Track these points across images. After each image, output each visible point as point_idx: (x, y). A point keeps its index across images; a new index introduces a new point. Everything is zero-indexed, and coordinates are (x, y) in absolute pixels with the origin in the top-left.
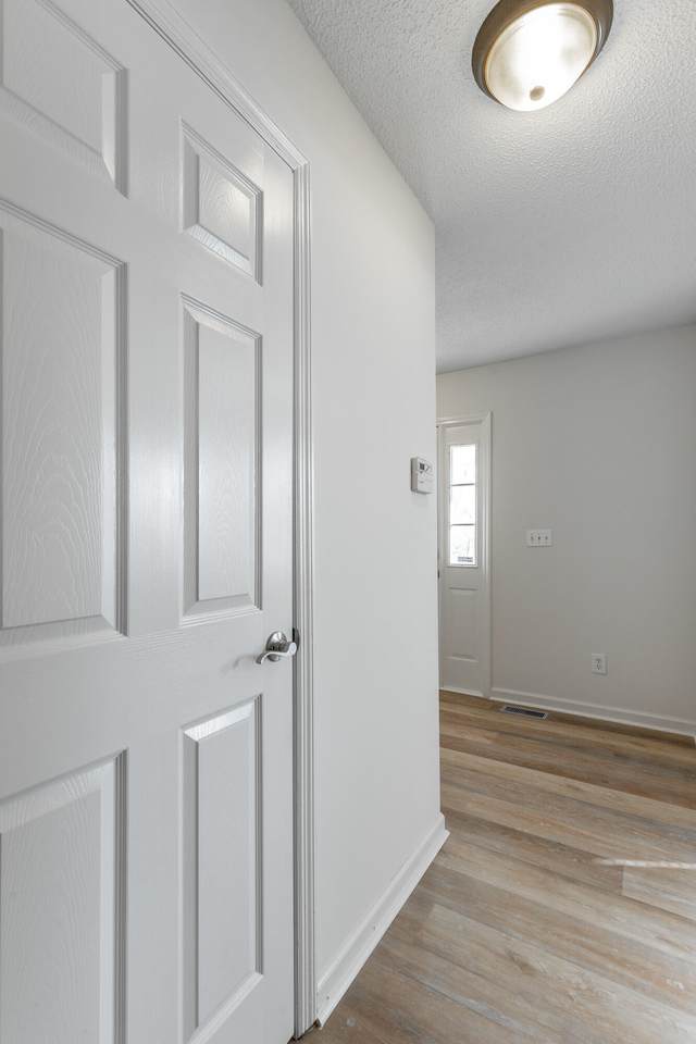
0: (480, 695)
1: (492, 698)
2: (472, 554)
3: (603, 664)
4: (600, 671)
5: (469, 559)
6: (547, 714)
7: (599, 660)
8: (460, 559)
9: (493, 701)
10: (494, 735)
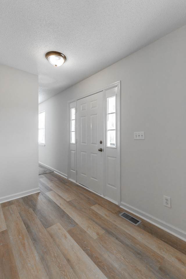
0: (117, 204)
1: (121, 207)
2: (114, 142)
3: (169, 202)
4: (167, 206)
5: (114, 144)
6: (140, 222)
7: (167, 200)
8: (111, 144)
9: (121, 208)
10: (102, 232)
